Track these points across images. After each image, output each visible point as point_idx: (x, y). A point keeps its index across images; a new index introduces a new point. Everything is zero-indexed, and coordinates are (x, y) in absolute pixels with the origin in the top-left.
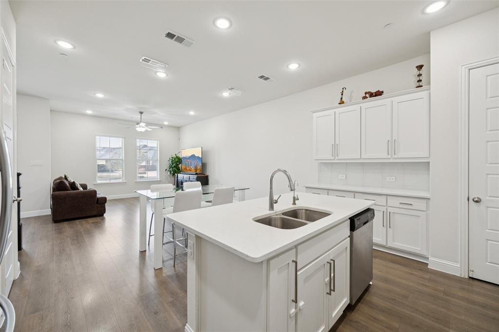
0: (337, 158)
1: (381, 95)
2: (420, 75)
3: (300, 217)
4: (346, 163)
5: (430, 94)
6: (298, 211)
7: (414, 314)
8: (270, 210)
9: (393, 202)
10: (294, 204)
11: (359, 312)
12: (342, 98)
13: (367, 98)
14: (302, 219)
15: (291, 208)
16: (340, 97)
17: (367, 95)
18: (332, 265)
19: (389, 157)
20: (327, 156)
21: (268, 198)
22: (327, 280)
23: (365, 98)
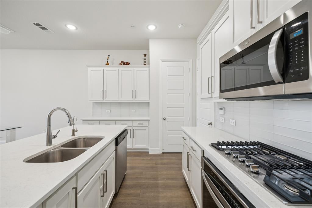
0: (105, 99)
1: (129, 65)
2: (145, 59)
3: (79, 146)
4: (111, 102)
5: (149, 69)
6: (77, 140)
7: (146, 181)
8: (47, 145)
9: (135, 124)
10: (73, 135)
11: (120, 195)
12: (108, 62)
13: (122, 65)
14: (80, 147)
15: (71, 139)
16: (107, 60)
17: (122, 63)
18: (105, 175)
19: (133, 99)
20: (99, 98)
21: (45, 134)
22: (101, 187)
23: (121, 64)
